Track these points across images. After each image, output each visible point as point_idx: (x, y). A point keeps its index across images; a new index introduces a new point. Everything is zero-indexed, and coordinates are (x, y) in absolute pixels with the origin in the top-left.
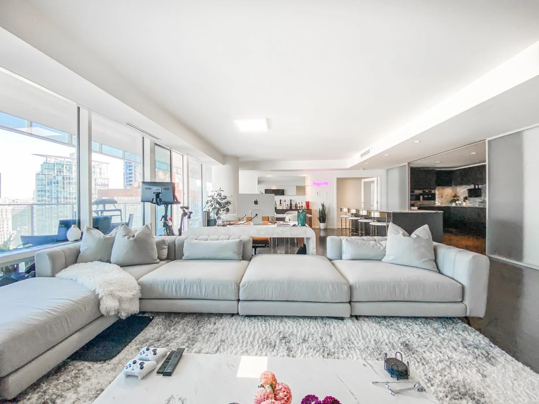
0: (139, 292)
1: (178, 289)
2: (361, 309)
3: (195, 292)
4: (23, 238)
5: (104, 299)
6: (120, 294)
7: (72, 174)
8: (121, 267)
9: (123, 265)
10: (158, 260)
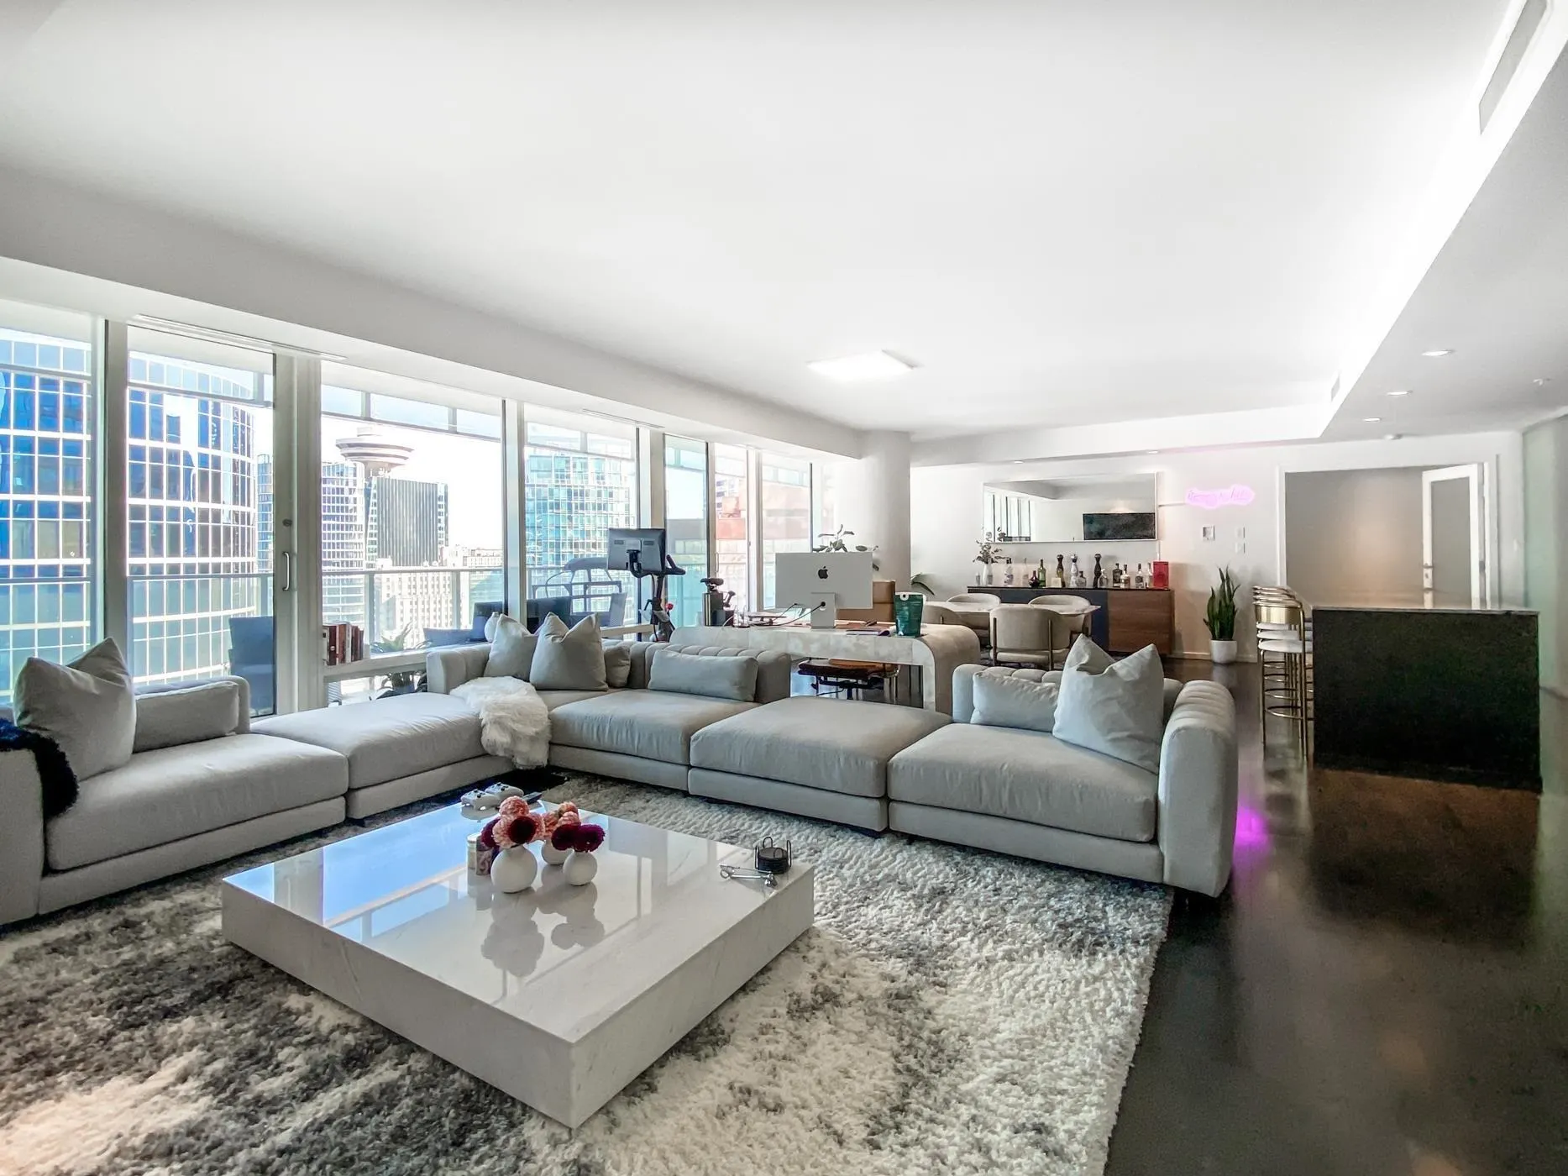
0: (548, 730)
1: (600, 733)
2: (907, 818)
3: (622, 741)
4: (427, 632)
5: (488, 727)
6: (516, 726)
7: (587, 483)
8: (537, 689)
9: (540, 688)
10: (606, 686)
